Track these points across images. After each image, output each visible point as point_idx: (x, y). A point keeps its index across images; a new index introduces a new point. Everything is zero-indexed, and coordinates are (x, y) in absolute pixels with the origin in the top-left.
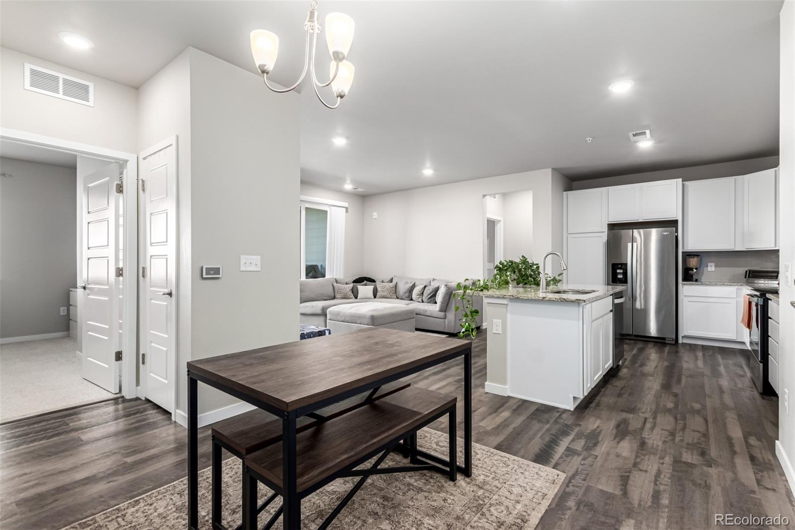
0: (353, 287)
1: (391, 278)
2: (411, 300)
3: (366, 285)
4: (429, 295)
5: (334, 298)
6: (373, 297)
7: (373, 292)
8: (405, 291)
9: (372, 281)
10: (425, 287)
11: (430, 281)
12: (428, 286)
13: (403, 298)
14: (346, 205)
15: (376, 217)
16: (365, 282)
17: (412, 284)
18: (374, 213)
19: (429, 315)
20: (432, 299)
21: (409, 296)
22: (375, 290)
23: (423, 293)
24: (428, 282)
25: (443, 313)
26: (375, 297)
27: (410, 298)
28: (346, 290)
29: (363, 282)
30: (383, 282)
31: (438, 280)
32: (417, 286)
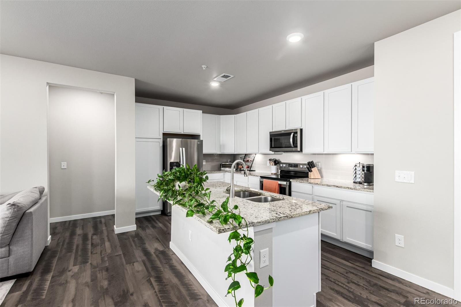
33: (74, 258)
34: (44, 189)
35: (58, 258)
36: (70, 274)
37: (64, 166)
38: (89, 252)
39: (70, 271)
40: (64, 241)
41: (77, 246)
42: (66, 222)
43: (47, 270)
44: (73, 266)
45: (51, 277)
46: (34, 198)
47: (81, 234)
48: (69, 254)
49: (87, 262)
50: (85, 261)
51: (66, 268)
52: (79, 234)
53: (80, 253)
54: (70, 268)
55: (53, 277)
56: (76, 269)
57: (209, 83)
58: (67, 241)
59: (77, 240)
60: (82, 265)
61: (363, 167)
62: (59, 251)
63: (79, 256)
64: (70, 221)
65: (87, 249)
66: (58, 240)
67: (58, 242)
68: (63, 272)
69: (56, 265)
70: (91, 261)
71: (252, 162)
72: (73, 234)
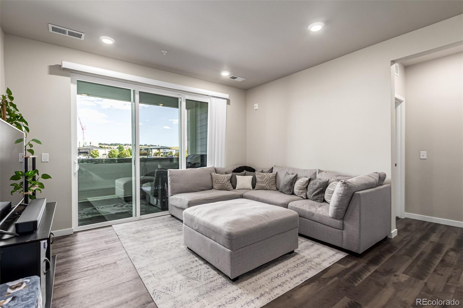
0: (231, 177)
1: (271, 167)
2: (293, 194)
3: (245, 175)
4: (316, 190)
5: (212, 188)
6: (251, 188)
7: (252, 182)
8: (285, 183)
9: (251, 170)
10: (310, 180)
11: (316, 172)
12: (313, 179)
13: (284, 191)
14: (227, 96)
15: (257, 108)
16: (245, 171)
17: (294, 175)
18: (255, 105)
19: (317, 220)
20: (320, 195)
21: (290, 189)
22: (254, 180)
23: (307, 187)
24: (312, 173)
25: (339, 221)
26: (254, 187)
27: (291, 192)
28: (224, 180)
29: (243, 171)
30: (262, 172)
31: (326, 172)
32: (299, 178)
33: (409, 265)
34: (386, 176)
35: (393, 255)
36: (394, 279)
37: (423, 155)
38: (432, 268)
39: (395, 276)
40: (410, 241)
41: (422, 254)
42: (425, 222)
43: (374, 261)
44: (404, 273)
45: (374, 270)
46: (369, 182)
47: (435, 242)
48: (407, 257)
49: (422, 279)
50: (419, 276)
51: (394, 270)
52: (432, 241)
53: (419, 263)
54: (397, 274)
55: (376, 271)
56: (404, 278)
58: (413, 243)
59: (426, 247)
60: (414, 278)
62: (397, 248)
63: (417, 266)
64: (430, 223)
65: (432, 264)
66: (405, 237)
67: (404, 240)
68: (388, 272)
69: (386, 261)
70: (428, 280)
72: (425, 238)
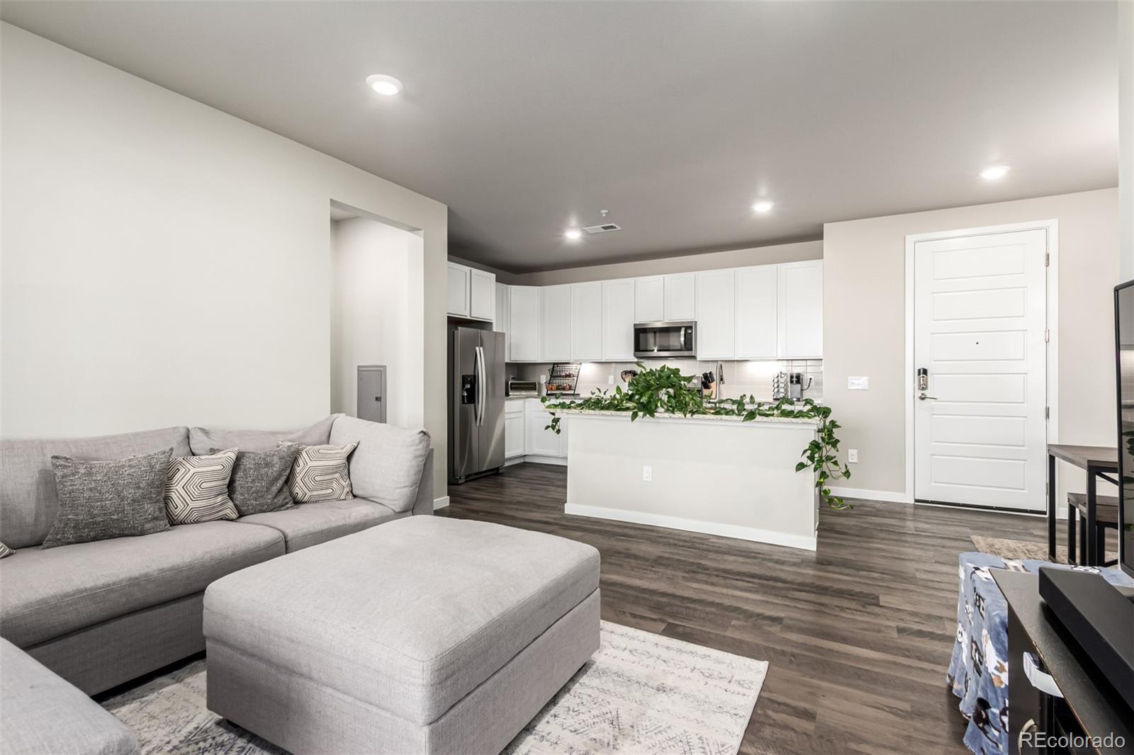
20: (285, 492)
57: (563, 232)
61: (792, 377)
71: (575, 378)
